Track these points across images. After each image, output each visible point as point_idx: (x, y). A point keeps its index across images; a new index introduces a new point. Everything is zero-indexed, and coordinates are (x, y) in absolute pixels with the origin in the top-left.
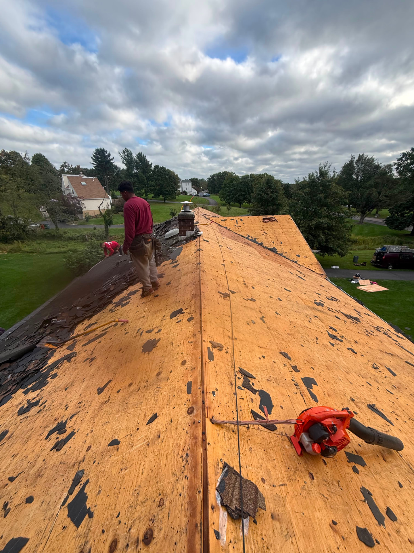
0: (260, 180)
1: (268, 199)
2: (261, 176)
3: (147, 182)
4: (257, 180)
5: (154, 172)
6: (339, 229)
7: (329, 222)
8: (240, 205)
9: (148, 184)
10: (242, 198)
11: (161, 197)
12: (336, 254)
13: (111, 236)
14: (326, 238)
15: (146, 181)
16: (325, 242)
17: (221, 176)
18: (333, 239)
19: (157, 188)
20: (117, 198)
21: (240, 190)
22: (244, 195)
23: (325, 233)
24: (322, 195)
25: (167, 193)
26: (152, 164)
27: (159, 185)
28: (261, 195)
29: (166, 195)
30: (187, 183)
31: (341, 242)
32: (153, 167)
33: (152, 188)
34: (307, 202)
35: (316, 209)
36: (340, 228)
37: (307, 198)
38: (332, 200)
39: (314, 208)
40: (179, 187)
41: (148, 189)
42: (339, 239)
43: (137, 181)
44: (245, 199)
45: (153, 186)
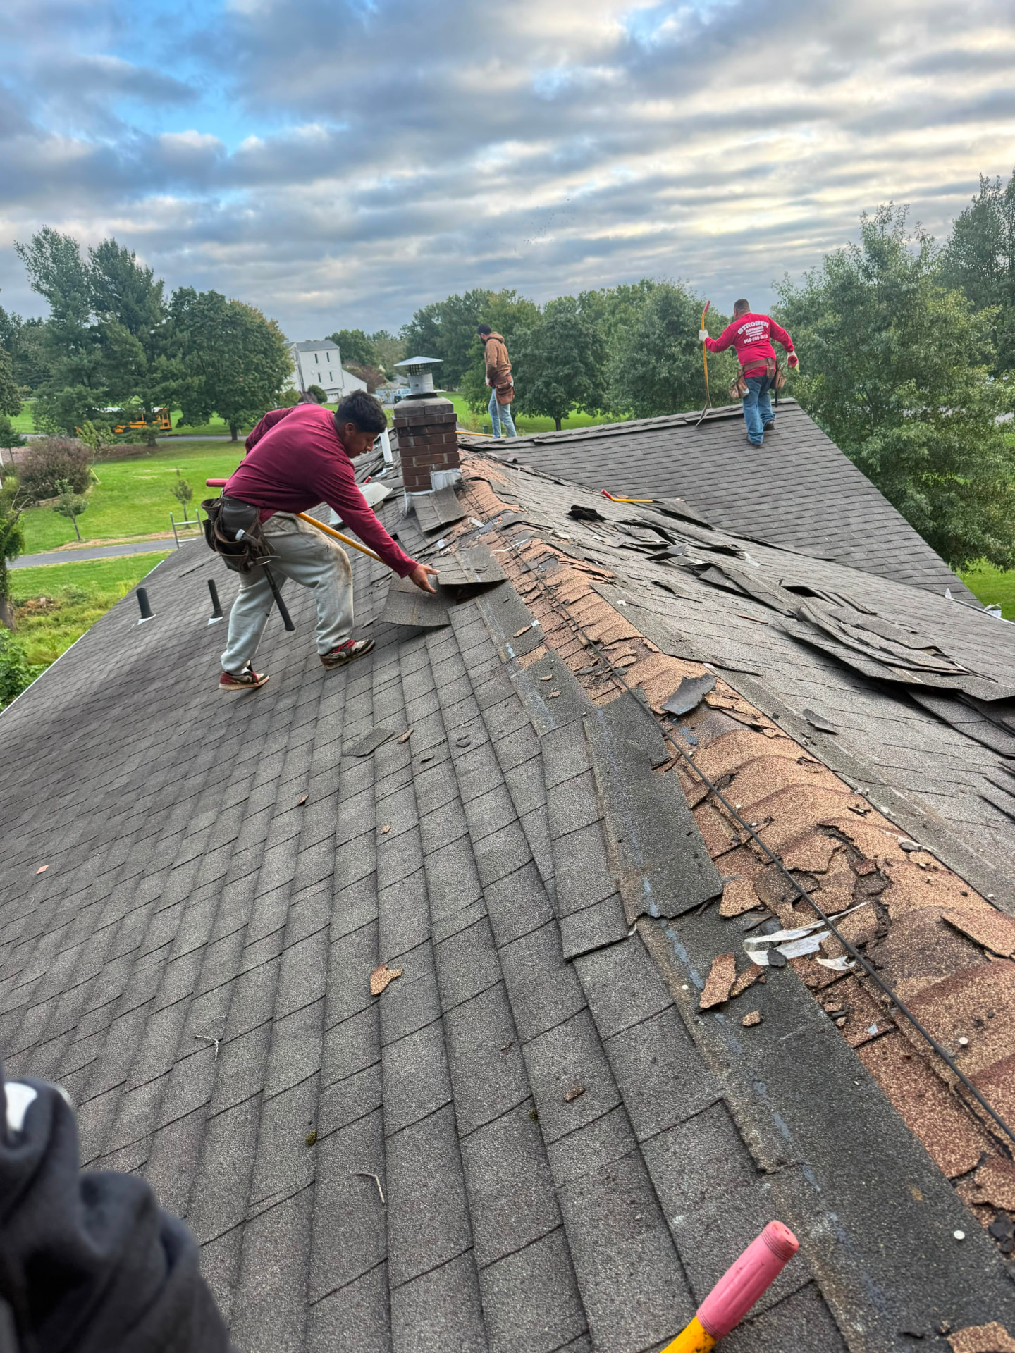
0: (625, 311)
1: (676, 379)
2: (627, 297)
3: (151, 359)
4: (613, 313)
5: (178, 318)
6: (979, 460)
7: (935, 435)
8: (558, 422)
9: (153, 370)
10: (561, 392)
11: (216, 420)
12: (983, 564)
13: (20, 604)
14: (932, 502)
15: (142, 358)
16: (933, 517)
17: (458, 312)
18: (962, 504)
19: (196, 381)
20: (21, 444)
21: (549, 359)
22: (569, 378)
23: (925, 484)
24: (891, 334)
25: (240, 399)
26: (161, 284)
27: (198, 371)
28: (644, 364)
29: (238, 407)
30: (322, 355)
31: (994, 511)
32: (167, 297)
33: (173, 384)
34: (834, 368)
35: (875, 388)
36: (982, 454)
37: (835, 352)
38: (933, 348)
39: (869, 386)
40: (286, 370)
41: (158, 389)
42: (984, 500)
43: (105, 362)
44: (573, 393)
45: (174, 376)
